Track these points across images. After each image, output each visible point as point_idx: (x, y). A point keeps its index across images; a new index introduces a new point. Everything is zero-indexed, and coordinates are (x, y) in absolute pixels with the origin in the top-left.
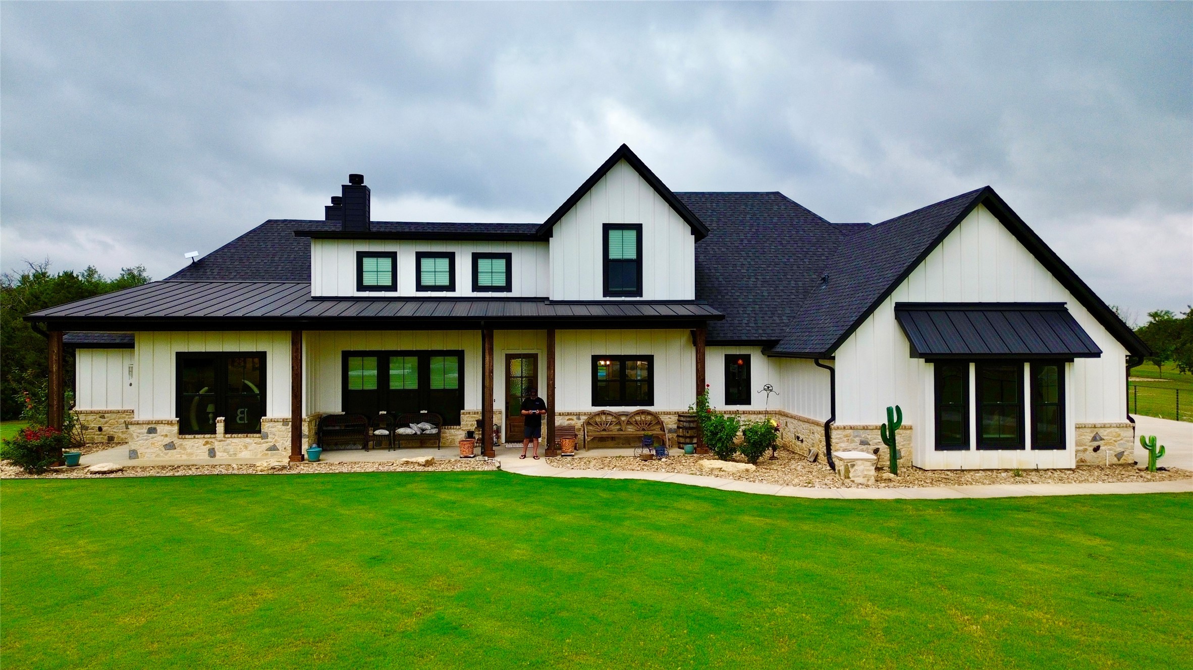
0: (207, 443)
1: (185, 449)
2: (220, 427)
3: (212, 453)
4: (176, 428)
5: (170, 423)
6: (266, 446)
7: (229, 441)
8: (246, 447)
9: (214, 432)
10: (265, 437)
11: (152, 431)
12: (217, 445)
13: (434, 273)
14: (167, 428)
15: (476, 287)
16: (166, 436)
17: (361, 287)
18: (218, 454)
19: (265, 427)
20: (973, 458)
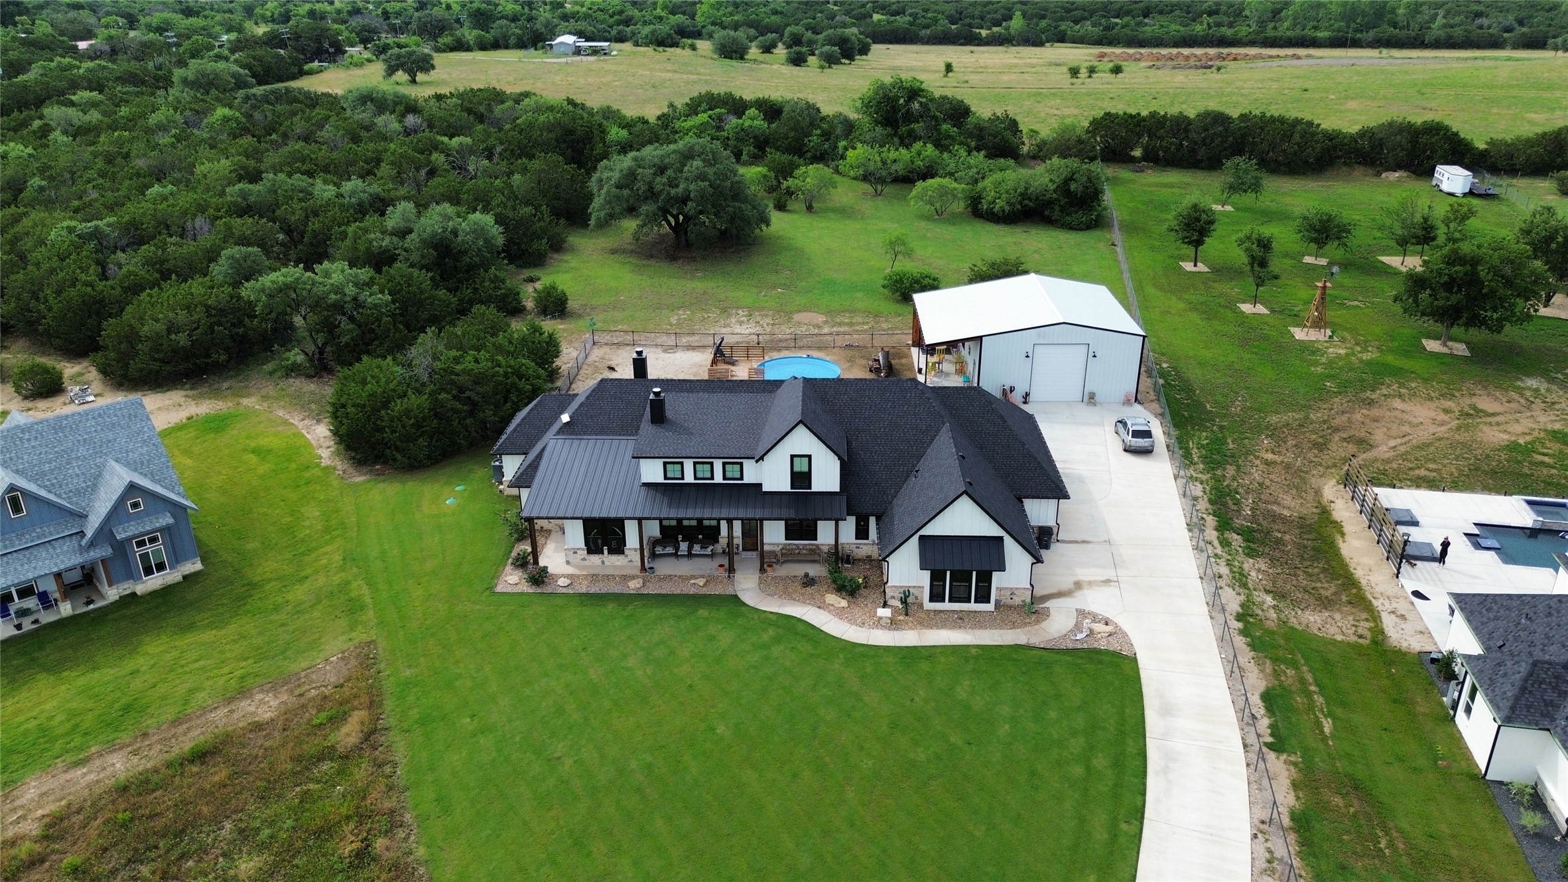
0: (598, 558)
1: (590, 561)
2: (606, 552)
3: (603, 562)
4: (585, 552)
5: (583, 549)
6: (628, 560)
7: (610, 558)
8: (618, 561)
9: (603, 553)
10: (627, 556)
11: (575, 553)
12: (604, 560)
13: (704, 470)
14: (582, 551)
15: (725, 478)
16: (581, 555)
17: (666, 478)
18: (606, 563)
19: (626, 552)
20: (947, 605)
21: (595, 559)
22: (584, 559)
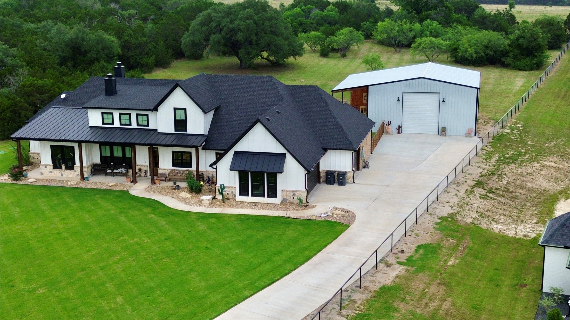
0: (60, 172)
1: (55, 173)
3: (62, 175)
4: (52, 167)
5: (50, 165)
6: (76, 174)
7: (66, 172)
8: (71, 174)
9: (62, 169)
10: (75, 171)
11: (46, 167)
12: (63, 173)
13: (125, 120)
14: (50, 167)
15: (138, 125)
16: (49, 169)
17: (103, 123)
18: (64, 175)
19: (75, 168)
20: (250, 199)
21: (57, 173)
22: (51, 172)
